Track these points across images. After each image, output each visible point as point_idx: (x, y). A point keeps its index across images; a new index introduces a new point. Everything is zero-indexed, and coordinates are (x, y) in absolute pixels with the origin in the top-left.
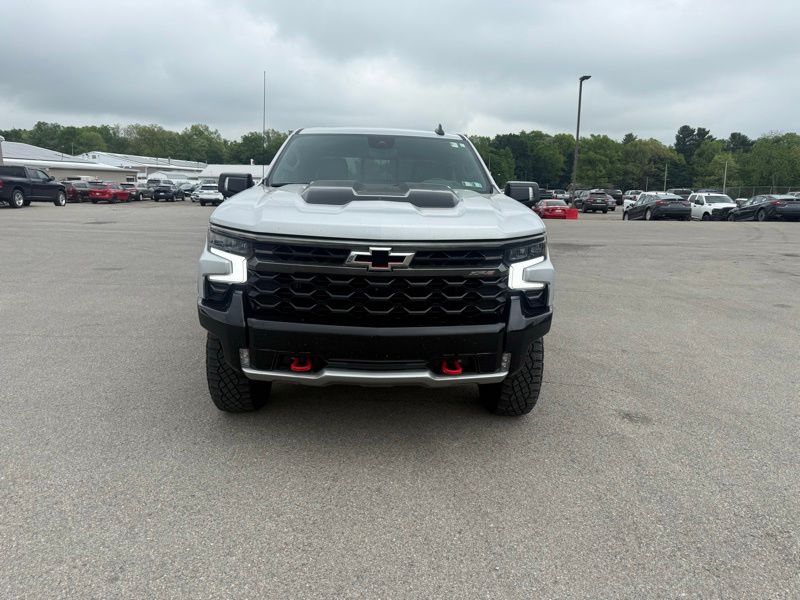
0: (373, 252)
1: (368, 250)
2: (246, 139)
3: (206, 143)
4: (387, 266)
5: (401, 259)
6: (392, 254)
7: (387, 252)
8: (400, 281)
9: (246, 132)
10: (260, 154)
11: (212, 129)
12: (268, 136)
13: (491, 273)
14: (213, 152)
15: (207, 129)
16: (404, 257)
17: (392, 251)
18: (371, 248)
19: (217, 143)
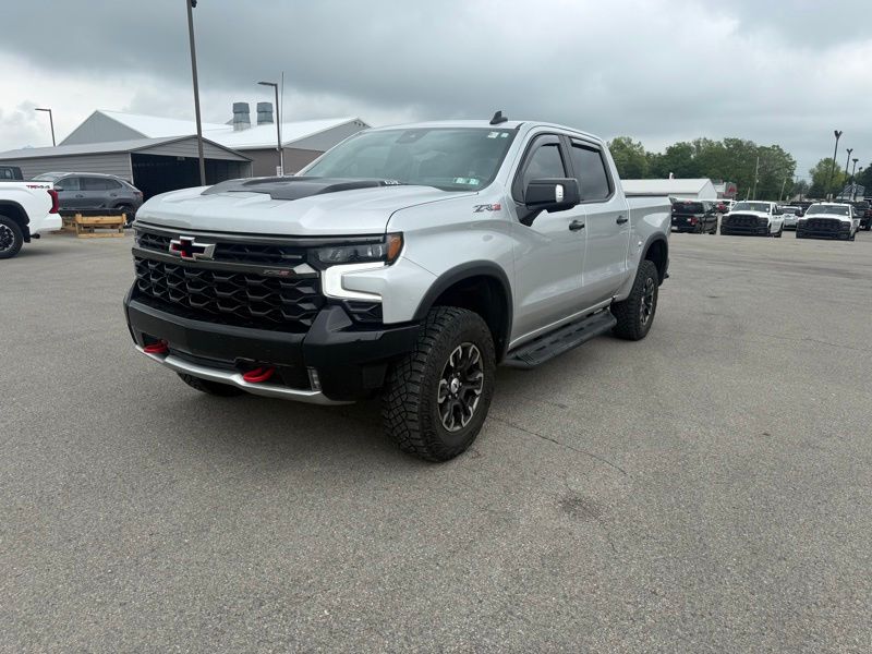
0: (183, 241)
1: (178, 239)
2: (671, 150)
3: (626, 157)
4: (191, 256)
5: (201, 250)
6: (195, 244)
7: (190, 242)
8: (207, 273)
9: (672, 143)
10: (685, 167)
11: (635, 142)
12: (698, 146)
13: (284, 273)
14: (634, 166)
15: (629, 141)
16: (204, 248)
17: (196, 241)
18: (181, 237)
19: (639, 156)
